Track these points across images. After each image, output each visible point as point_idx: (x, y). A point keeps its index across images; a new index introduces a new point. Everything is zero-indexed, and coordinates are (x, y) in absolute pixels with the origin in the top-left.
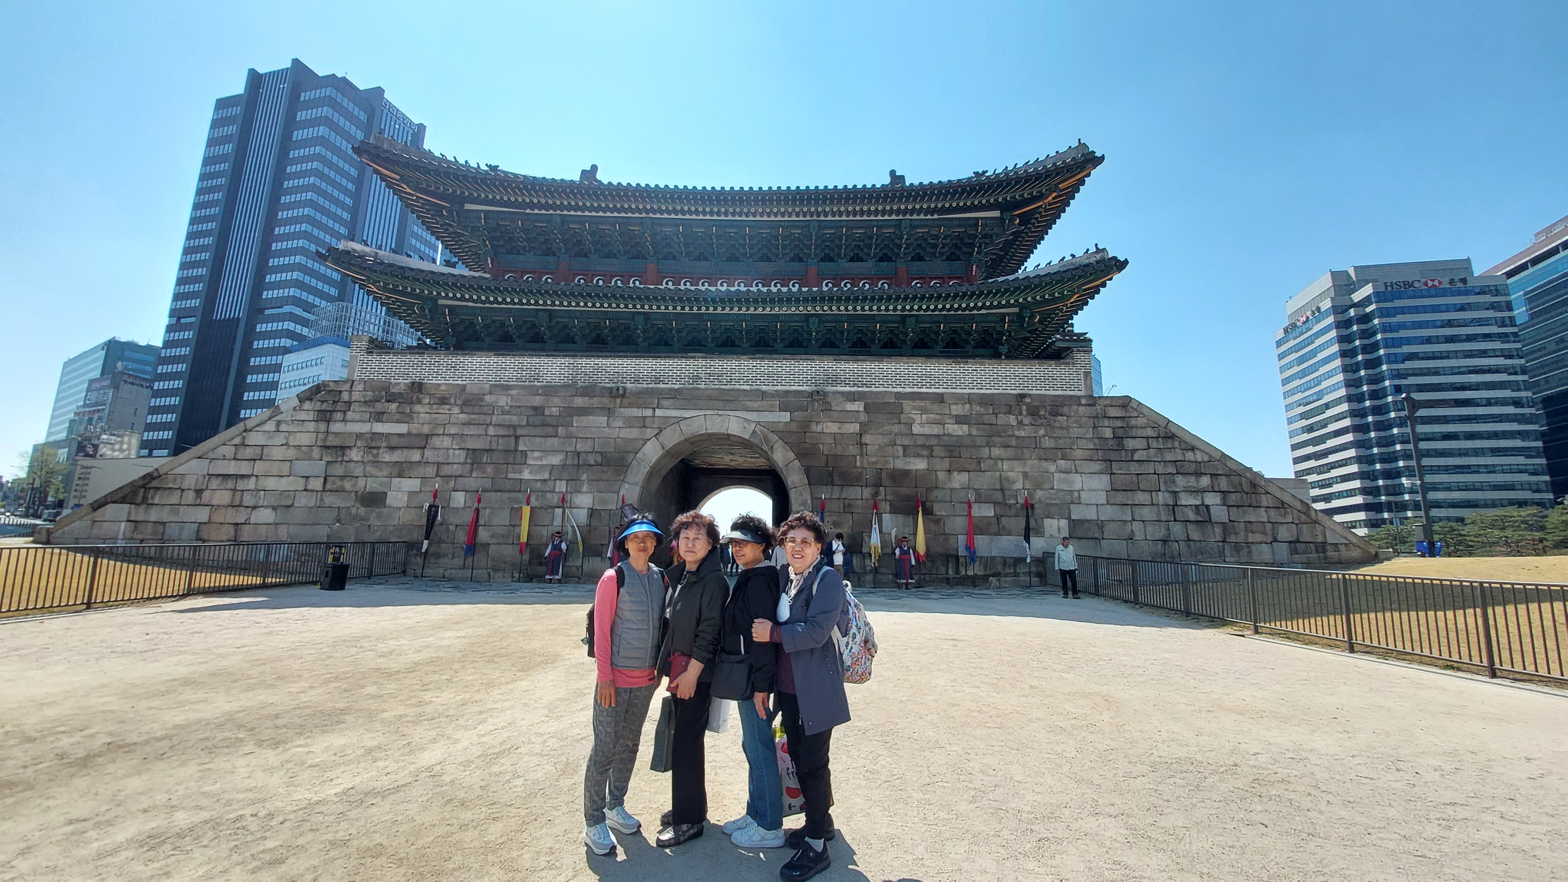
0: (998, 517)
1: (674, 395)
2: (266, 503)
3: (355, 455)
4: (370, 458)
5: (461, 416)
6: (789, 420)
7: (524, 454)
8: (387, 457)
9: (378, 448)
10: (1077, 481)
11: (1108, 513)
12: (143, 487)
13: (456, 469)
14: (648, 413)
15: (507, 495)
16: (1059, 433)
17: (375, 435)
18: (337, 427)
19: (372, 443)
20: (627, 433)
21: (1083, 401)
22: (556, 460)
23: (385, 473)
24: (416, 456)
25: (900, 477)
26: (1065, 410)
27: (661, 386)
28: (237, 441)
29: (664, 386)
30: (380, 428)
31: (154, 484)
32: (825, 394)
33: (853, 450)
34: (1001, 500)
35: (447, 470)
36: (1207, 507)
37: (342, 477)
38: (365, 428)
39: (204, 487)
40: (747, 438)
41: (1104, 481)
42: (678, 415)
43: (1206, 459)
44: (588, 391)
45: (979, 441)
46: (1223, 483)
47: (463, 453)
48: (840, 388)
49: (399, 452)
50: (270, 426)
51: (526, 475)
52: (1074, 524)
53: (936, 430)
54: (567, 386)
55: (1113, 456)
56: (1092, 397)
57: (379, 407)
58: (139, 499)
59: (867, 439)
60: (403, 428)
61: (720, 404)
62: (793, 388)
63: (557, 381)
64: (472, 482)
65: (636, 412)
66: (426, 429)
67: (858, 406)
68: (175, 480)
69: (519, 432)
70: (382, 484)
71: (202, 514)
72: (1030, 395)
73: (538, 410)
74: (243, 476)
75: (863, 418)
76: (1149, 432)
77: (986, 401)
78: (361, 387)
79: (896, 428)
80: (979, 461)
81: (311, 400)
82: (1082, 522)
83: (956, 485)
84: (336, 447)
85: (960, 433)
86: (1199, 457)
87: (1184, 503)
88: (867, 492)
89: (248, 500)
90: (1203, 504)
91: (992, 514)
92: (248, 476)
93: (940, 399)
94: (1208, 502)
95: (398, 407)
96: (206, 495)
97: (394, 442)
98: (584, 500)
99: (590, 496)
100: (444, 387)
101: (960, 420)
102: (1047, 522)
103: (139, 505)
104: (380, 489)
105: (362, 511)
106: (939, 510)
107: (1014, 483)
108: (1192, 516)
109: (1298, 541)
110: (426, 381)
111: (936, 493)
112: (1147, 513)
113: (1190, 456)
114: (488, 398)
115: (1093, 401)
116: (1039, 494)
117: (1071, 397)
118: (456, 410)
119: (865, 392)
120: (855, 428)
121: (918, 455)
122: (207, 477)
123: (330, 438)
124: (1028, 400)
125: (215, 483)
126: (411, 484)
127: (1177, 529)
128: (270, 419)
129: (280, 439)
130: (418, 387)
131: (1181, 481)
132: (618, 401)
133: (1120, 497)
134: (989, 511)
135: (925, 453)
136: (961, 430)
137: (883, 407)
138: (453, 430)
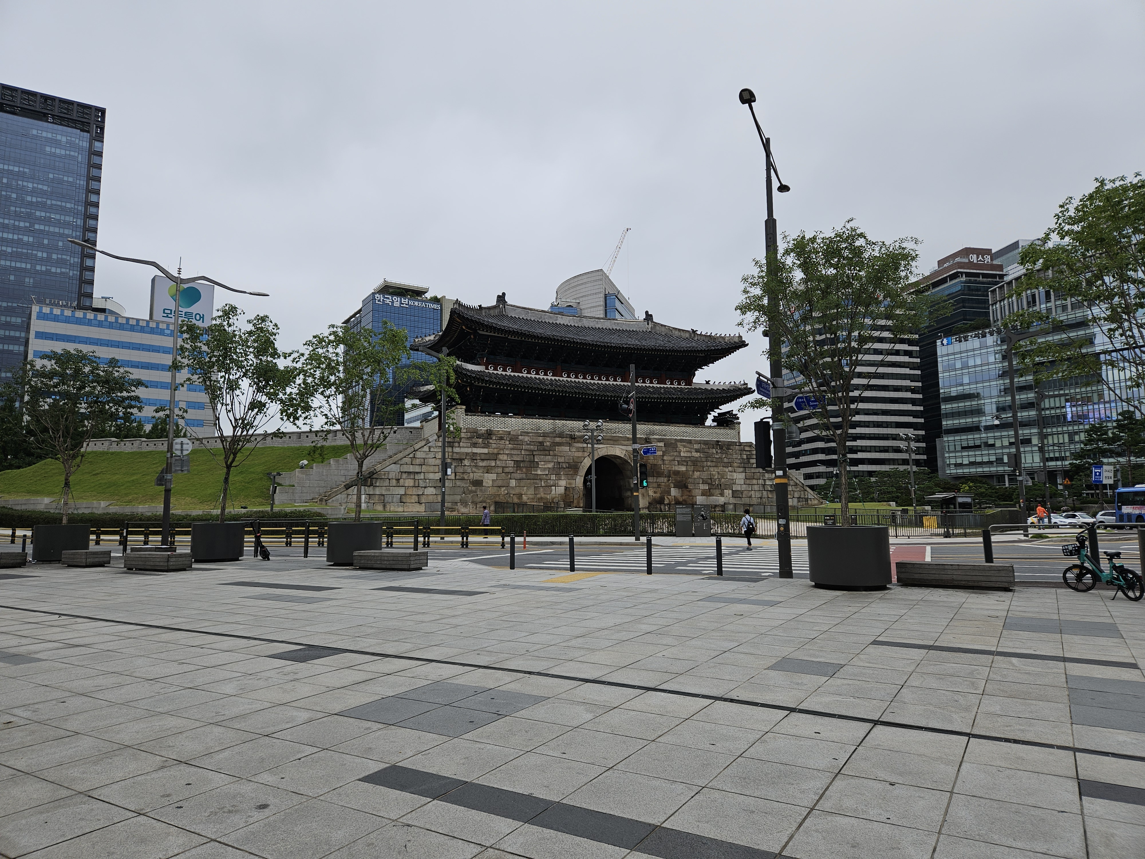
0: (709, 489)
2: (430, 485)
3: (466, 462)
4: (473, 464)
5: (510, 445)
7: (537, 463)
8: (481, 464)
9: (476, 460)
10: (735, 475)
11: (744, 487)
12: (369, 478)
13: (511, 470)
14: (585, 445)
15: (532, 481)
16: (730, 456)
17: (475, 454)
18: (456, 450)
19: (473, 457)
20: (577, 454)
21: (737, 444)
22: (550, 465)
23: (481, 471)
24: (493, 463)
25: (677, 473)
26: (732, 447)
28: (411, 456)
30: (475, 450)
31: (375, 476)
32: (651, 439)
33: (660, 462)
34: (710, 483)
35: (507, 470)
37: (463, 473)
38: (469, 450)
39: (400, 478)
41: (742, 475)
42: (596, 447)
44: (561, 435)
45: (704, 459)
47: (513, 462)
48: (655, 437)
49: (486, 461)
50: (426, 449)
51: (539, 472)
52: (734, 492)
53: (689, 454)
54: (551, 433)
55: (746, 466)
56: (740, 442)
57: (475, 440)
58: (369, 484)
59: (665, 458)
60: (485, 451)
61: (612, 442)
63: (547, 430)
64: (518, 476)
65: (580, 445)
66: (496, 451)
67: (662, 444)
68: (385, 474)
69: (534, 453)
70: (480, 476)
71: (402, 491)
72: (720, 441)
73: (541, 443)
74: (417, 473)
75: (664, 449)
77: (706, 443)
78: (465, 431)
79: (675, 454)
80: (703, 467)
82: (736, 491)
83: (696, 477)
87: (767, 483)
88: (666, 479)
92: (420, 473)
93: (690, 442)
95: (482, 440)
96: (401, 481)
97: (483, 457)
98: (563, 483)
99: (565, 481)
100: (501, 432)
101: (697, 451)
103: (369, 486)
104: (480, 479)
105: (474, 488)
106: (690, 486)
108: (770, 489)
110: (493, 429)
111: (690, 480)
112: (756, 487)
114: (520, 437)
115: (741, 444)
116: (723, 480)
118: (508, 443)
119: (664, 438)
121: (683, 465)
123: (455, 455)
124: (720, 443)
125: (404, 476)
126: (494, 476)
127: (765, 493)
129: (432, 455)
130: (490, 432)
131: (767, 475)
132: (572, 440)
133: (748, 482)
134: (706, 487)
135: (685, 464)
136: (697, 455)
137: (670, 445)
138: (507, 452)
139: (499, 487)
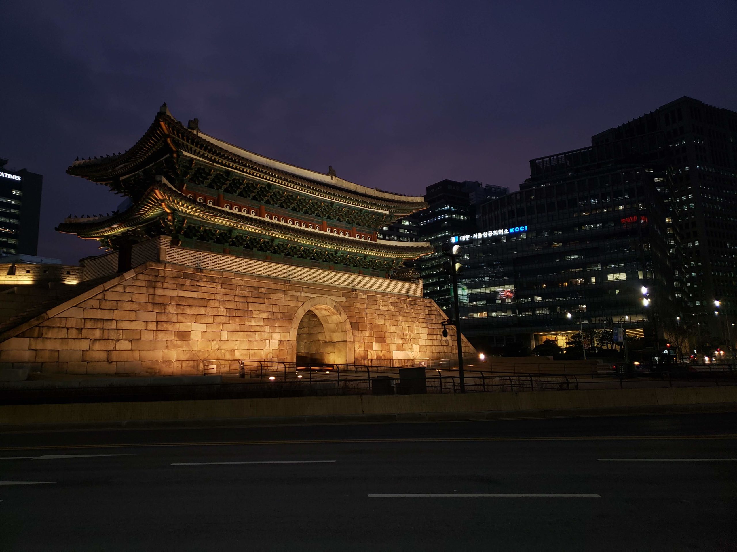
1: (307, 286)
2: (124, 337)
3: (171, 309)
4: (180, 311)
5: (223, 290)
6: (345, 301)
7: (251, 312)
8: (188, 311)
9: (183, 305)
10: (421, 330)
11: (427, 342)
14: (299, 294)
15: (246, 334)
17: (181, 298)
18: (159, 292)
19: (179, 302)
20: (291, 304)
22: (265, 315)
23: (189, 320)
27: (302, 281)
28: (100, 297)
29: (304, 281)
30: (183, 294)
32: (355, 290)
33: (364, 315)
34: (403, 337)
35: (218, 320)
38: (175, 293)
39: (83, 327)
40: (332, 308)
41: (426, 331)
42: (310, 296)
44: (276, 281)
48: (359, 288)
49: (194, 308)
50: (120, 289)
51: (253, 323)
53: (386, 308)
54: (266, 277)
57: (181, 281)
58: (36, 334)
60: (194, 295)
62: (346, 287)
63: (262, 274)
64: (230, 326)
65: (294, 293)
66: (206, 296)
67: (364, 297)
68: (61, 321)
69: (248, 300)
70: (187, 327)
71: (84, 345)
72: (410, 296)
73: (256, 289)
74: (107, 320)
77: (399, 297)
79: (376, 307)
81: (141, 273)
82: (422, 346)
83: (392, 331)
84: (160, 304)
85: (392, 310)
88: (369, 333)
91: (401, 343)
92: (111, 320)
93: (387, 295)
95: (190, 282)
97: (191, 302)
99: (279, 334)
101: (393, 304)
104: (187, 330)
107: (406, 330)
110: (202, 267)
111: (387, 334)
116: (412, 335)
117: (419, 298)
118: (219, 286)
119: (367, 291)
120: (364, 306)
122: (83, 320)
123: (157, 298)
124: (409, 298)
125: (89, 325)
126: (203, 327)
128: (119, 284)
129: (127, 297)
132: (288, 287)
133: (430, 337)
135: (383, 317)
136: (392, 308)
137: (372, 297)
138: (219, 297)
139: (209, 340)
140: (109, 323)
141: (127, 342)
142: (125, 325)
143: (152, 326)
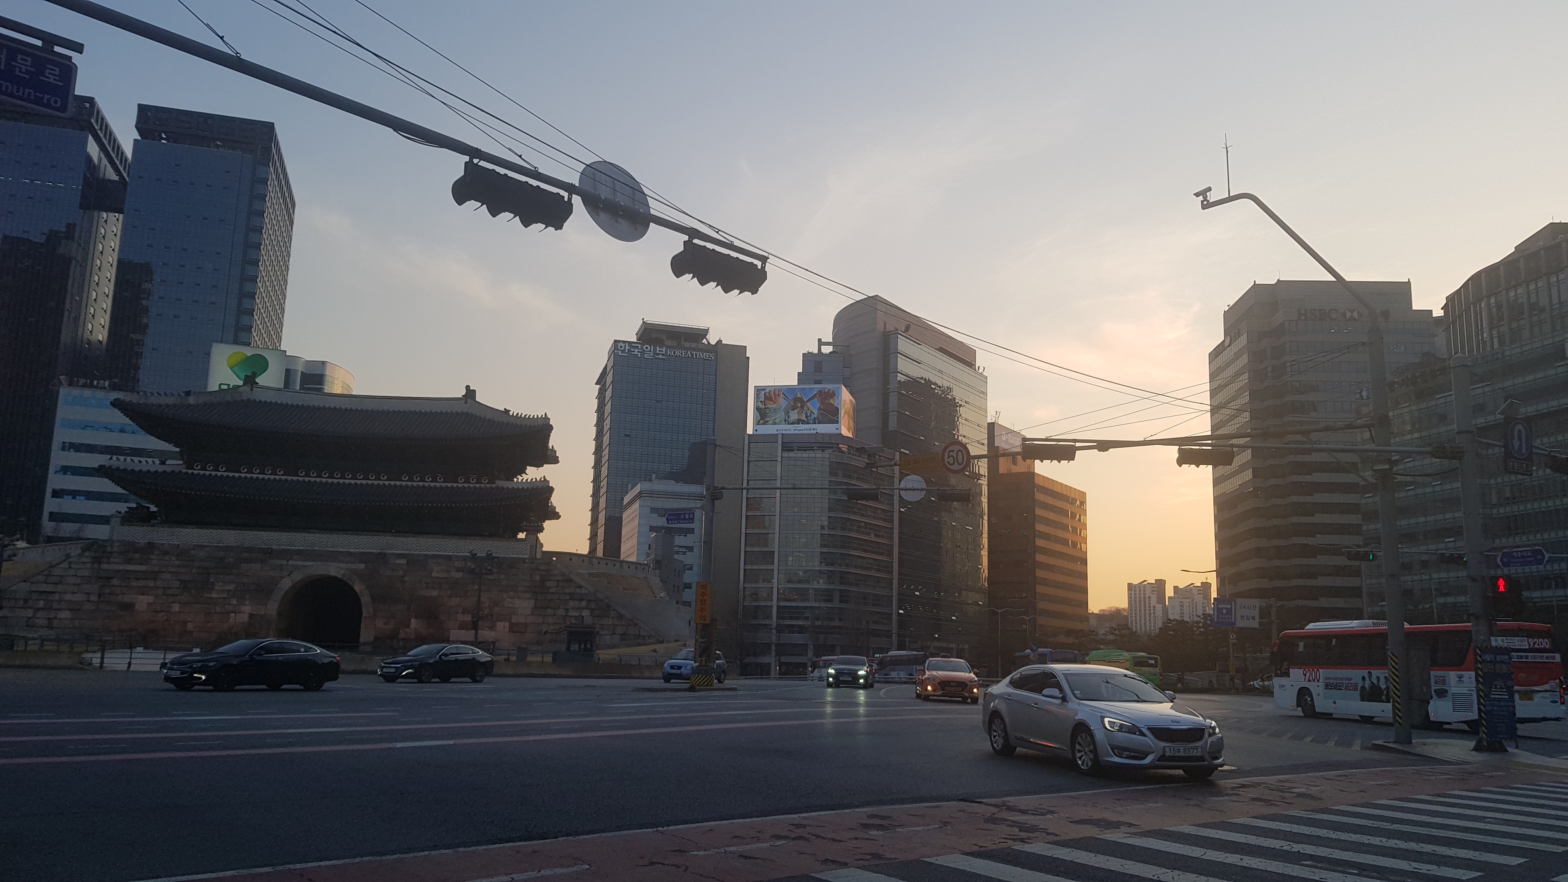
1: (299, 553)
2: (66, 608)
3: (115, 582)
4: (125, 584)
5: (176, 562)
6: (364, 568)
7: (213, 583)
8: (134, 584)
9: (129, 579)
10: (518, 603)
11: (530, 619)
13: (175, 591)
14: (285, 562)
15: (203, 606)
16: (512, 577)
17: (127, 572)
18: (105, 566)
19: (125, 575)
20: (272, 573)
21: (527, 561)
22: (231, 587)
23: (134, 592)
24: (151, 584)
25: (422, 599)
27: (293, 548)
29: (295, 548)
30: (130, 567)
32: (385, 554)
33: (398, 585)
35: (170, 592)
36: (583, 617)
37: (110, 594)
38: (121, 567)
40: (340, 576)
41: (531, 603)
42: (302, 564)
43: (586, 592)
44: (250, 550)
45: (468, 581)
46: (593, 605)
47: (178, 583)
48: (394, 552)
49: (141, 581)
50: (65, 565)
51: (214, 595)
52: (512, 625)
53: (444, 575)
54: (238, 547)
55: (538, 590)
57: (129, 555)
59: (406, 579)
60: (143, 568)
61: (327, 559)
62: (367, 551)
63: (233, 544)
64: (184, 599)
65: (278, 562)
66: (156, 569)
67: (403, 561)
68: (11, 594)
69: (210, 571)
70: (132, 599)
72: (498, 557)
73: (221, 559)
74: (51, 593)
75: (405, 568)
76: (560, 578)
77: (475, 559)
78: (118, 544)
79: (423, 574)
80: (467, 591)
81: (87, 550)
83: (452, 604)
84: (105, 577)
85: (458, 577)
86: (584, 591)
87: (571, 614)
88: (404, 607)
89: (55, 606)
90: (580, 615)
92: (54, 593)
93: (449, 558)
94: (583, 614)
95: (140, 555)
96: (30, 602)
97: (139, 575)
98: (247, 609)
99: (251, 607)
100: (166, 546)
101: (458, 570)
102: (499, 623)
104: (131, 601)
105: (121, 613)
106: (442, 617)
107: (484, 603)
109: (625, 634)
110: (155, 542)
111: (443, 608)
112: (551, 620)
113: (578, 590)
114: (193, 552)
116: (497, 608)
117: (520, 558)
118: (174, 558)
119: (408, 554)
120: (401, 573)
121: (434, 588)
123: (101, 572)
124: (496, 560)
125: (35, 596)
126: (150, 599)
128: (64, 561)
129: (72, 572)
130: (151, 546)
131: (571, 604)
132: (267, 555)
133: (539, 612)
134: (468, 618)
135: (438, 587)
137: (415, 562)
138: (172, 570)
139: (157, 612)
140: (53, 595)
141: (68, 612)
142: (68, 597)
143: (93, 598)
